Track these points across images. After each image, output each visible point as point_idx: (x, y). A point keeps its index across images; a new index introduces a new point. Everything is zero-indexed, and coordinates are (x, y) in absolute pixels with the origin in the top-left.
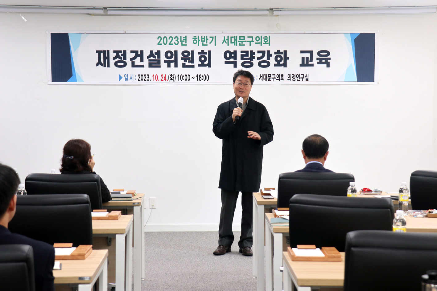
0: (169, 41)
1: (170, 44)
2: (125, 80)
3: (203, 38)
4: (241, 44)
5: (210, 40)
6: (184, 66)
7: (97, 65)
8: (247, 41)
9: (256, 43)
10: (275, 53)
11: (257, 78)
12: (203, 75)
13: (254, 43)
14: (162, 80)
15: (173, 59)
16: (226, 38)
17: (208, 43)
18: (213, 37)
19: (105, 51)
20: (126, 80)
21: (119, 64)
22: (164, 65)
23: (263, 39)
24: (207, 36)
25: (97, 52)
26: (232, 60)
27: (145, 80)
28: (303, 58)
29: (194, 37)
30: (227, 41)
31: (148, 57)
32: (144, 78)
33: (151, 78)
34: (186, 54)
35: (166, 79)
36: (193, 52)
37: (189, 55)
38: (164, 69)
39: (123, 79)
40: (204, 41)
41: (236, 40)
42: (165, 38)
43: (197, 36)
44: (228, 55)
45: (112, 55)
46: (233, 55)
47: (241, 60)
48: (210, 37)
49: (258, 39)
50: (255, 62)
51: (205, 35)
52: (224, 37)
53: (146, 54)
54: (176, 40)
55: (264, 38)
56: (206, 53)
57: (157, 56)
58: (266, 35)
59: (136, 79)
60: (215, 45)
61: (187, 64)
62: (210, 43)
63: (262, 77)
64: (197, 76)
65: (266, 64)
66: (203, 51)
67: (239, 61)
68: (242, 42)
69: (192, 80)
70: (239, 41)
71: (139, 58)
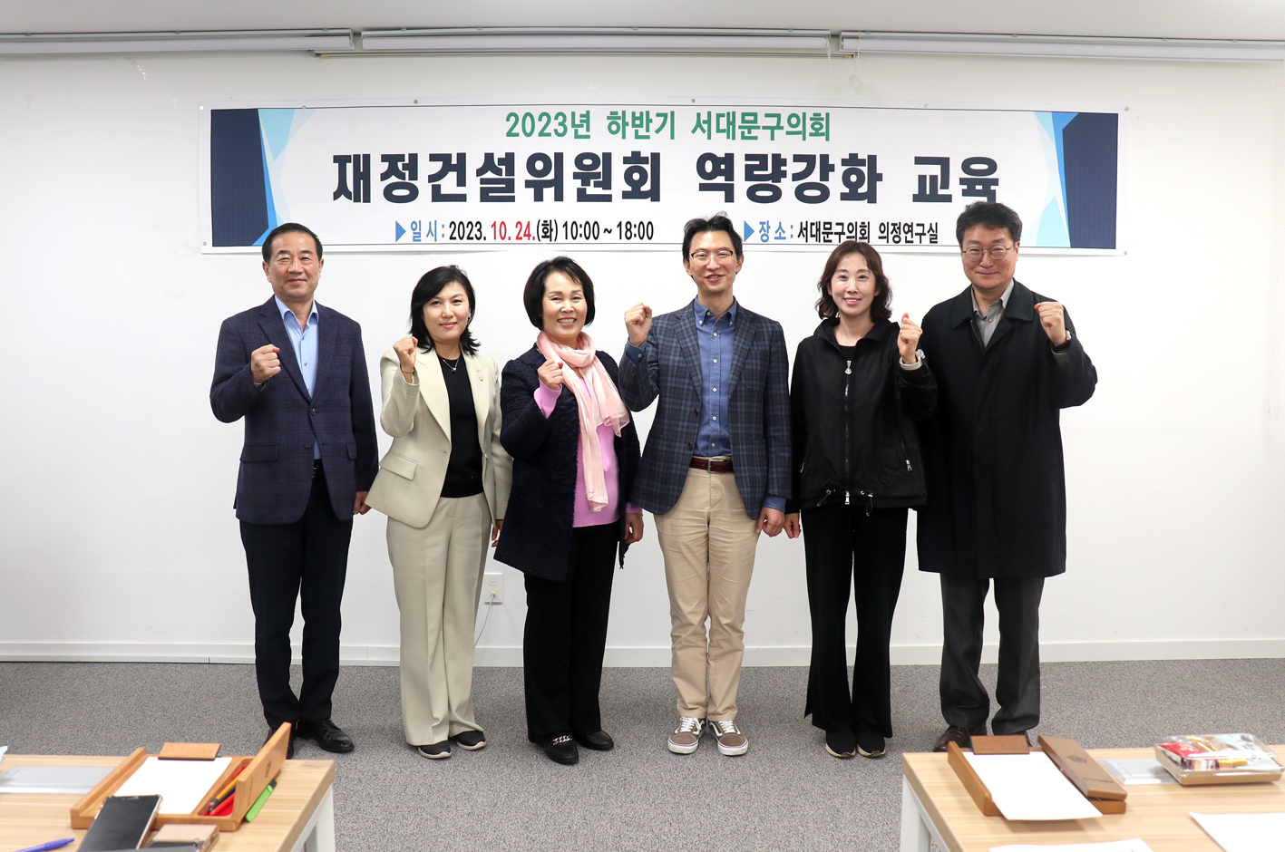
0: (539, 126)
1: (542, 134)
2: (414, 237)
3: (638, 118)
4: (746, 134)
5: (657, 122)
6: (582, 196)
7: (336, 196)
8: (764, 128)
9: (788, 133)
10: (844, 162)
11: (792, 231)
12: (635, 222)
13: (784, 132)
14: (518, 238)
16: (704, 117)
17: (652, 133)
18: (665, 115)
19: (357, 157)
20: (417, 238)
21: (397, 192)
22: (523, 194)
23: (809, 123)
24: (648, 113)
25: (337, 159)
26: (720, 180)
27: (469, 238)
28: (922, 179)
29: (612, 113)
30: (705, 126)
31: (480, 172)
32: (467, 231)
33: (487, 231)
34: (588, 162)
35: (529, 236)
36: (607, 156)
37: (596, 165)
39: (408, 236)
40: (641, 126)
41: (731, 123)
42: (528, 119)
43: (619, 110)
44: (709, 166)
45: (378, 167)
46: (723, 167)
47: (747, 180)
48: (658, 115)
49: (794, 121)
50: (787, 186)
51: (644, 109)
52: (699, 115)
53: (474, 163)
54: (560, 124)
55: (811, 119)
56: (645, 160)
57: (503, 168)
58: (818, 110)
59: (443, 236)
60: (672, 137)
61: (591, 190)
62: (658, 131)
63: (806, 229)
64: (620, 225)
65: (816, 193)
66: (636, 155)
67: (741, 185)
68: (750, 129)
69: (603, 237)
70: (740, 127)
71: (452, 176)
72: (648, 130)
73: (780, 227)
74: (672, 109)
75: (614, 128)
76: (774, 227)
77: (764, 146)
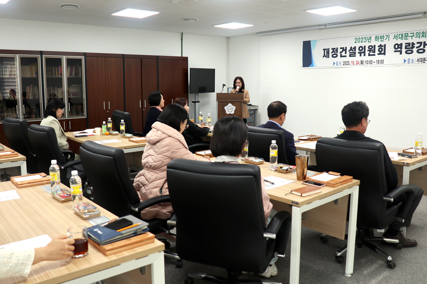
0: (361, 40)
1: (361, 42)
4: (406, 38)
5: (386, 37)
6: (369, 55)
7: (323, 57)
8: (410, 36)
9: (416, 37)
11: (415, 61)
12: (380, 60)
13: (415, 37)
14: (356, 64)
15: (363, 51)
16: (396, 35)
17: (384, 40)
18: (387, 36)
19: (327, 49)
20: (337, 65)
21: (334, 56)
22: (358, 55)
23: (421, 34)
24: (384, 35)
25: (324, 49)
26: (399, 49)
27: (347, 65)
30: (396, 37)
31: (349, 51)
32: (346, 63)
33: (350, 63)
34: (370, 47)
35: (358, 64)
36: (375, 46)
37: (372, 48)
38: (358, 58)
39: (336, 64)
40: (382, 38)
41: (402, 36)
42: (359, 39)
43: (377, 35)
44: (396, 47)
45: (331, 51)
46: (400, 46)
47: (405, 49)
48: (386, 36)
49: (417, 34)
50: (415, 50)
51: (383, 35)
52: (395, 35)
53: (348, 49)
54: (365, 39)
56: (383, 46)
57: (354, 50)
58: (423, 31)
59: (342, 64)
60: (389, 41)
61: (371, 53)
62: (385, 39)
63: (419, 60)
64: (377, 61)
65: (422, 51)
66: (381, 45)
67: (404, 50)
68: (406, 37)
69: (373, 63)
70: (404, 37)
71: (344, 52)
72: (383, 39)
73: (413, 60)
74: (389, 34)
75: (376, 39)
76: (411, 59)
77: (410, 41)
